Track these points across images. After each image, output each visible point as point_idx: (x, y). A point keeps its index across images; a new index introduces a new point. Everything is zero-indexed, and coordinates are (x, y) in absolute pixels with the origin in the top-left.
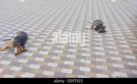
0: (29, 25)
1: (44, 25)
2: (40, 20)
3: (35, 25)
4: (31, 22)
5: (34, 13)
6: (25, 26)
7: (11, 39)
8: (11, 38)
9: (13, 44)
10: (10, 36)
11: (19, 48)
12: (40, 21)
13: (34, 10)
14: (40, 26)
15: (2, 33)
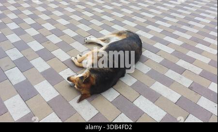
0: (151, 16)
1: (189, 25)
2: (180, 11)
3: (165, 21)
4: (158, 10)
6: (142, 17)
7: (102, 43)
8: (103, 40)
10: (102, 35)
12: (180, 13)
14: (179, 26)
15: (90, 21)
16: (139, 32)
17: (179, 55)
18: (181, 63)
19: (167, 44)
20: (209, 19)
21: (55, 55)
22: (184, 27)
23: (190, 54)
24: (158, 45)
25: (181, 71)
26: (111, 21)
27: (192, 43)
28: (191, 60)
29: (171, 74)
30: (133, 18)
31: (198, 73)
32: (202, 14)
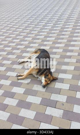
0: (43, 37)
1: (63, 35)
3: (51, 37)
5: (42, 20)
9: (37, 71)
11: (47, 77)
12: (56, 30)
13: (40, 14)
14: (59, 37)
15: (13, 52)
16: (42, 48)
17: (66, 51)
18: (68, 54)
19: (58, 48)
20: (70, 28)
21: (9, 75)
22: (61, 37)
23: (70, 48)
24: (54, 50)
25: (70, 57)
26: (24, 48)
27: (68, 43)
28: (72, 51)
29: (66, 60)
30: (34, 41)
31: (77, 55)
32: (66, 26)
